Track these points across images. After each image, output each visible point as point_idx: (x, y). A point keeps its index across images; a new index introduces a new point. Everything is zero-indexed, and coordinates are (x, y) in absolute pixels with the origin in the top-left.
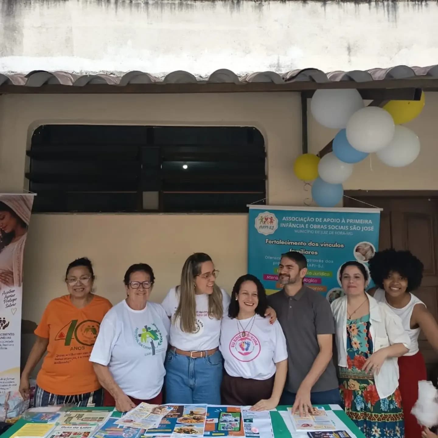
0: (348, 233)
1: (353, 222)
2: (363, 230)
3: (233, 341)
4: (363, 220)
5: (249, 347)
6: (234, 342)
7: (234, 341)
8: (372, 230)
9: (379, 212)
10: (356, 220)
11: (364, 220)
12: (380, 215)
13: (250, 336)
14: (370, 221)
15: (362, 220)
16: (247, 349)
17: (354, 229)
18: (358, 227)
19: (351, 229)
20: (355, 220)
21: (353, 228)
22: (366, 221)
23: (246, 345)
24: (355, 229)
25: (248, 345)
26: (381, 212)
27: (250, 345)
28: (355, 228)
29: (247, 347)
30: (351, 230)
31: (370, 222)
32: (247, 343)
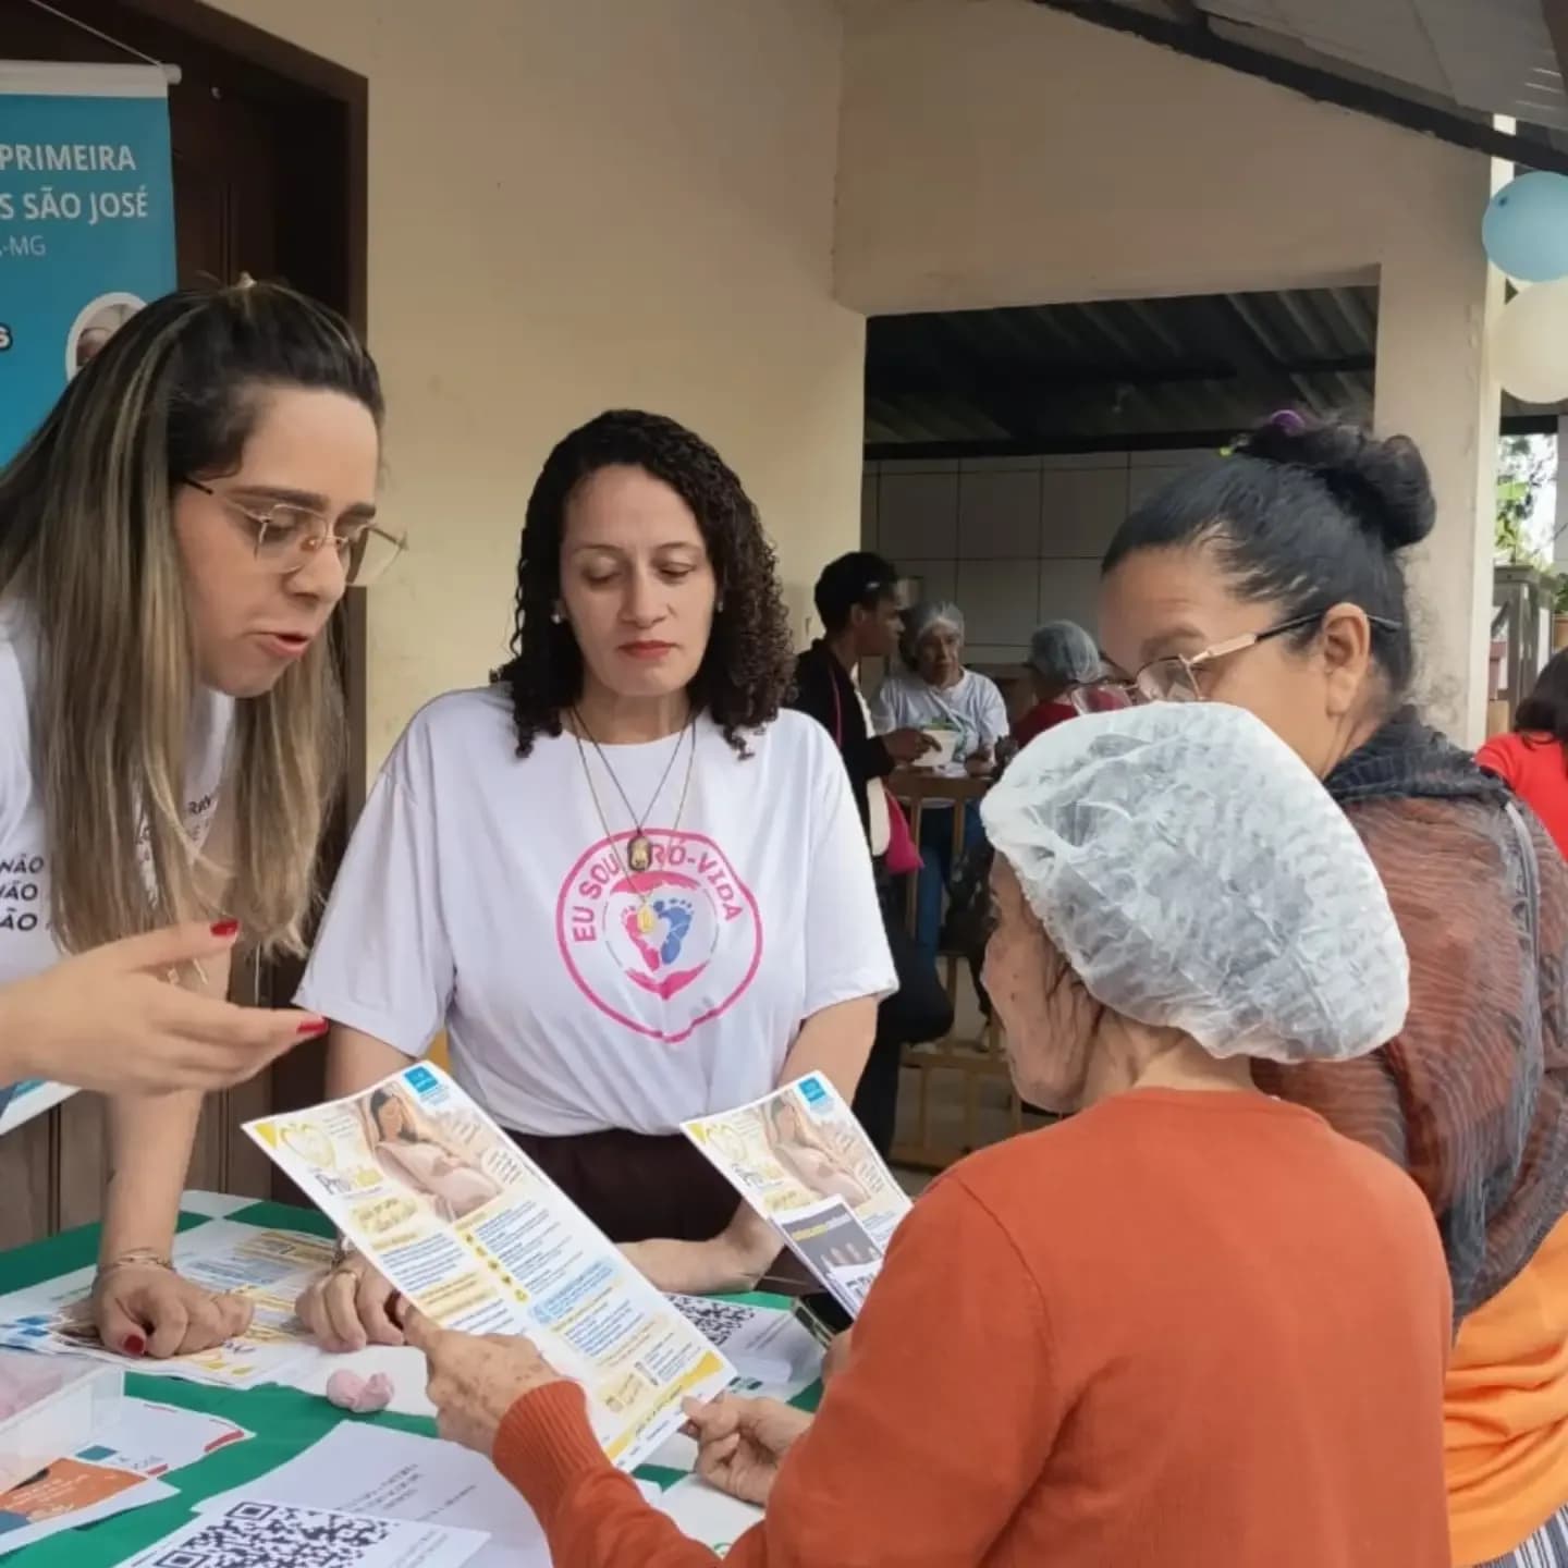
0: (19, 243)
1: (34, 160)
2: (93, 221)
3: (574, 897)
4: (88, 145)
5: (683, 931)
6: (585, 901)
7: (583, 893)
8: (142, 214)
9: (164, 93)
10: (49, 149)
11: (92, 149)
12: (165, 107)
13: (692, 860)
14: (125, 150)
15: (83, 147)
16: (669, 952)
17: (46, 210)
18: (65, 197)
19: (30, 211)
20: (43, 151)
21: (40, 209)
22: (105, 156)
23: (666, 922)
24: (54, 210)
25: (674, 923)
26: (172, 88)
27: (688, 918)
28: (49, 207)
29: (670, 936)
30: (31, 221)
31: (126, 158)
32: (667, 907)
